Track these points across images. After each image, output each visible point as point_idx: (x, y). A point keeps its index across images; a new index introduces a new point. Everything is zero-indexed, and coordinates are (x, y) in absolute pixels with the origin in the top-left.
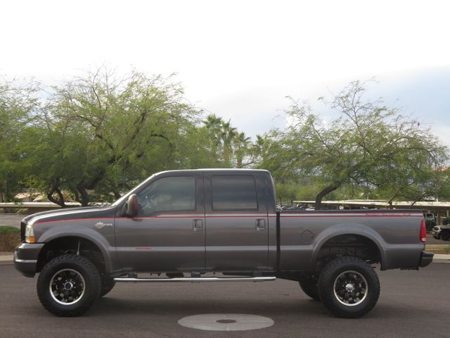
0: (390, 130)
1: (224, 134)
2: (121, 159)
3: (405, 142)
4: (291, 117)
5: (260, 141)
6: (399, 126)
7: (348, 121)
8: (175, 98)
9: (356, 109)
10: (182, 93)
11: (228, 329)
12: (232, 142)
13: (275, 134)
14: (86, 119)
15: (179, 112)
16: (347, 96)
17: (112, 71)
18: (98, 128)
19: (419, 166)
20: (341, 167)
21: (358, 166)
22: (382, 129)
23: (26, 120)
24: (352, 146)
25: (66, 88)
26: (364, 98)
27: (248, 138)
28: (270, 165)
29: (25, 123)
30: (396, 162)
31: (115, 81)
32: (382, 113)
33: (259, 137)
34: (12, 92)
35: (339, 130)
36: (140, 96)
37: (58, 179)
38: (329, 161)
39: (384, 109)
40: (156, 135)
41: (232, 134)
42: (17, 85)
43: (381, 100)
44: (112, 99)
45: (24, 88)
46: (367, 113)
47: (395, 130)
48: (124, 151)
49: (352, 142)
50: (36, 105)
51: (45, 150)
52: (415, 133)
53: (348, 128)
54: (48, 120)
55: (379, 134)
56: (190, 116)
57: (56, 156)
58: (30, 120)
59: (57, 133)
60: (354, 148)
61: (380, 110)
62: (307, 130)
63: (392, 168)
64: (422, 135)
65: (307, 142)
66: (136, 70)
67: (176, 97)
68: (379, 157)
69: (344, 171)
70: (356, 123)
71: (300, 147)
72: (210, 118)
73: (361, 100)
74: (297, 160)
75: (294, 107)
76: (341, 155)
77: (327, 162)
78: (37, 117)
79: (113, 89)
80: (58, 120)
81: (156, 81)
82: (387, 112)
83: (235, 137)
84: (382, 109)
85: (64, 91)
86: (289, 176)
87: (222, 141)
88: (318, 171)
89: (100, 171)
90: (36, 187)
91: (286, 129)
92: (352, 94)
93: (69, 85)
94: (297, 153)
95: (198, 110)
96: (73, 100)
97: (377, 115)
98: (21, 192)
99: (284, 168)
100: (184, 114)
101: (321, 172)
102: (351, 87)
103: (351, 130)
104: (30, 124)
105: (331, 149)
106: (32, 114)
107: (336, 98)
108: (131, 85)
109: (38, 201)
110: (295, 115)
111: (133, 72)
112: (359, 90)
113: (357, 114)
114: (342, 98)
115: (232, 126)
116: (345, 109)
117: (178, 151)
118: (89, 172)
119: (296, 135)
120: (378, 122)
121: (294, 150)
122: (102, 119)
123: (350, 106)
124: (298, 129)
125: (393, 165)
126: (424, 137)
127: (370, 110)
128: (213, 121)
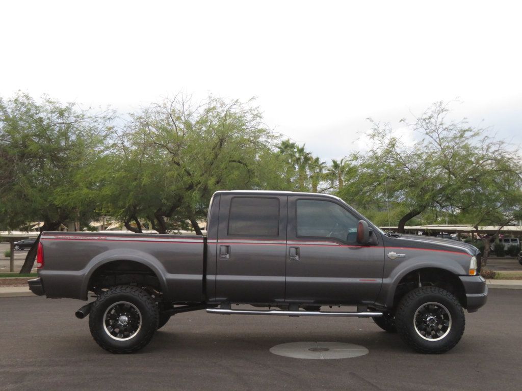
0: (476, 151)
1: (299, 159)
2: (199, 186)
3: (491, 164)
4: (372, 140)
5: (336, 165)
6: (485, 147)
7: (431, 143)
8: (253, 123)
9: (440, 131)
10: (261, 117)
11: (322, 358)
12: (307, 167)
13: (356, 158)
14: (163, 146)
15: (256, 137)
16: (430, 118)
17: (189, 97)
18: (175, 154)
19: (507, 189)
20: (424, 191)
21: (443, 189)
22: (468, 151)
23: (102, 148)
24: (436, 169)
25: (143, 115)
26: (447, 119)
27: (323, 163)
28: (352, 190)
29: (102, 151)
30: (482, 184)
31: (189, 107)
32: (467, 134)
33: (334, 162)
34: (89, 120)
35: (422, 153)
36: (216, 122)
37: (135, 207)
38: (412, 185)
39: (469, 130)
40: (234, 161)
41: (307, 159)
42: (92, 113)
43: (465, 120)
44: (188, 125)
45: (100, 116)
46: (451, 135)
47: (481, 152)
48: (204, 178)
49: (437, 165)
50: (112, 132)
51: (124, 177)
52: (502, 154)
53: (431, 150)
54: (125, 148)
55: (464, 156)
56: (269, 140)
57: (134, 183)
58: (107, 148)
59: (134, 161)
60: (437, 171)
61: (465, 131)
62: (388, 153)
63: (479, 191)
64: (510, 157)
65: (389, 166)
66: (213, 96)
67: (255, 122)
68: (464, 181)
69: (429, 194)
70: (440, 145)
71: (382, 170)
72: (283, 143)
73: (444, 122)
74: (379, 184)
75: (375, 129)
76: (424, 178)
77: (411, 186)
78: (114, 145)
79: (189, 115)
80: (134, 148)
81: (234, 107)
82: (472, 133)
83: (310, 162)
84: (467, 130)
85: (140, 118)
86: (371, 201)
87: (297, 167)
88: (401, 196)
89: (177, 199)
90: (112, 215)
91: (367, 153)
92: (435, 115)
93: (146, 112)
94: (379, 177)
95: (276, 135)
96: (150, 127)
97: (462, 136)
98: (97, 220)
99: (366, 193)
100: (262, 139)
101: (403, 197)
102: (433, 108)
103: (434, 153)
104: (107, 152)
105: (413, 173)
106: (110, 142)
107: (419, 120)
108: (208, 111)
109: (111, 230)
110: (376, 138)
111: (210, 97)
112: (442, 111)
113: (441, 136)
114: (424, 120)
115: (306, 151)
116: (428, 131)
117: (257, 177)
118: (167, 199)
119: (377, 158)
120: (464, 143)
121: (375, 174)
122: (179, 146)
123: (433, 128)
124: (379, 152)
125: (479, 188)
126: (512, 158)
127: (454, 132)
128: (287, 146)
